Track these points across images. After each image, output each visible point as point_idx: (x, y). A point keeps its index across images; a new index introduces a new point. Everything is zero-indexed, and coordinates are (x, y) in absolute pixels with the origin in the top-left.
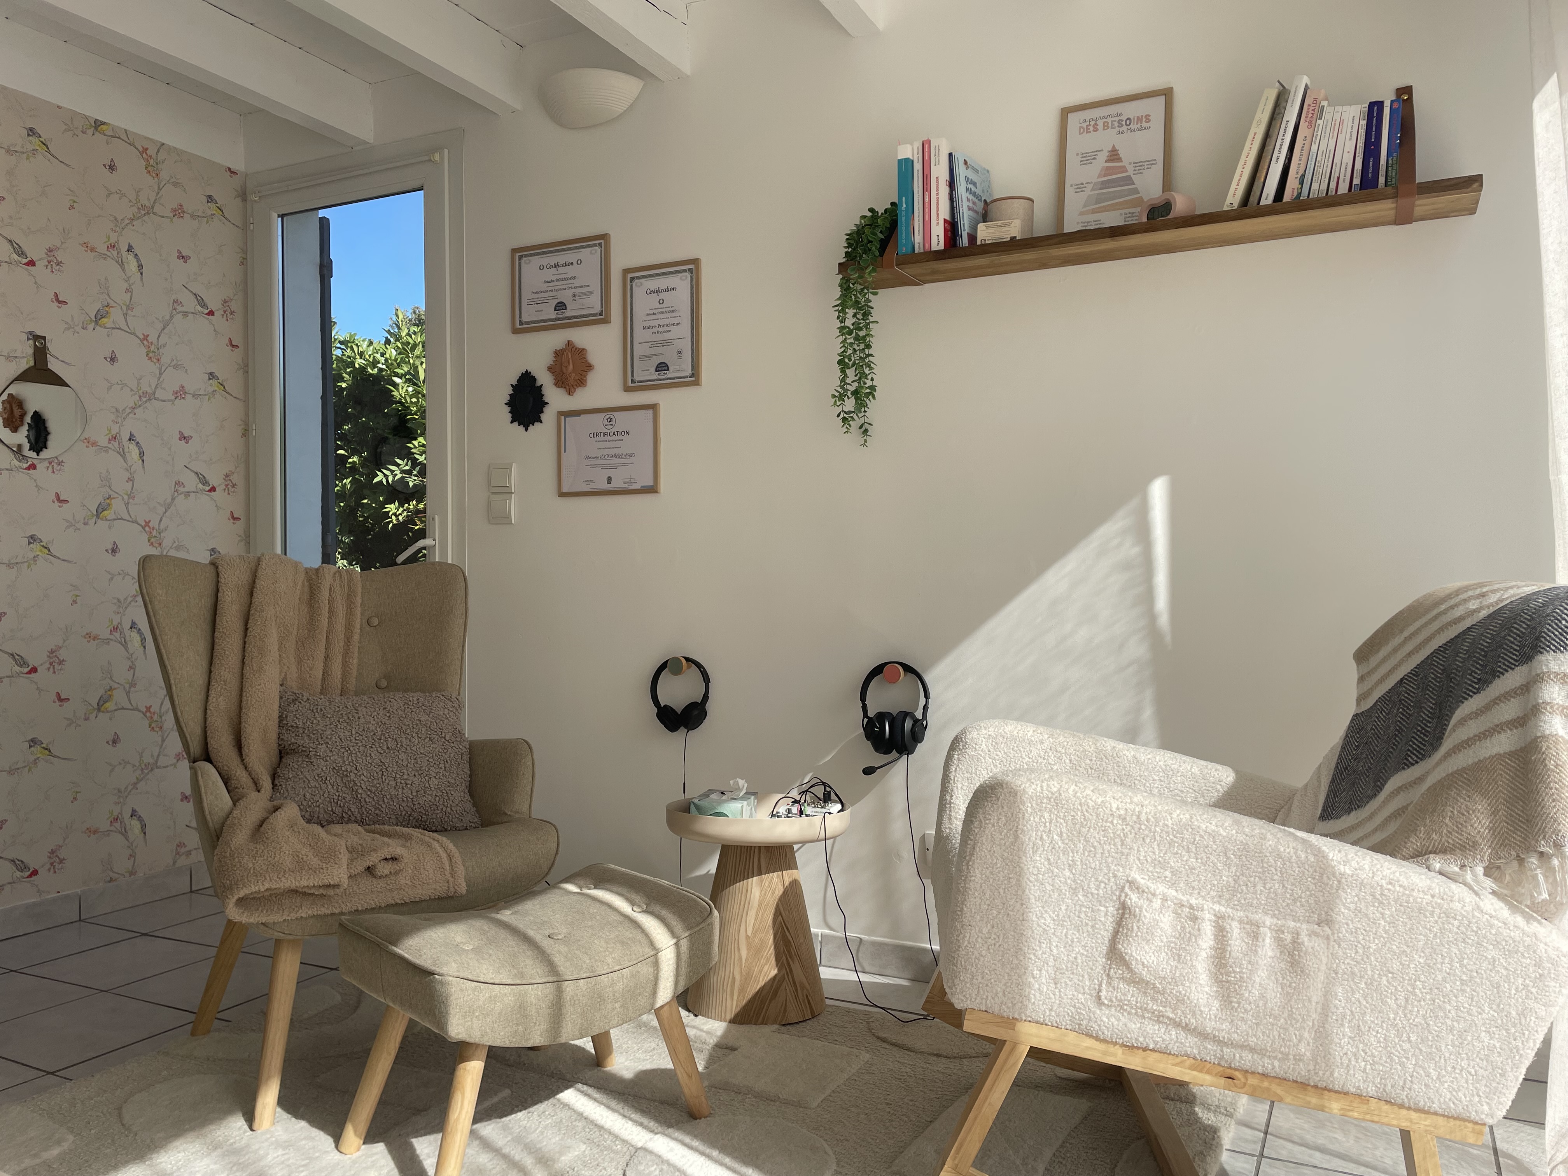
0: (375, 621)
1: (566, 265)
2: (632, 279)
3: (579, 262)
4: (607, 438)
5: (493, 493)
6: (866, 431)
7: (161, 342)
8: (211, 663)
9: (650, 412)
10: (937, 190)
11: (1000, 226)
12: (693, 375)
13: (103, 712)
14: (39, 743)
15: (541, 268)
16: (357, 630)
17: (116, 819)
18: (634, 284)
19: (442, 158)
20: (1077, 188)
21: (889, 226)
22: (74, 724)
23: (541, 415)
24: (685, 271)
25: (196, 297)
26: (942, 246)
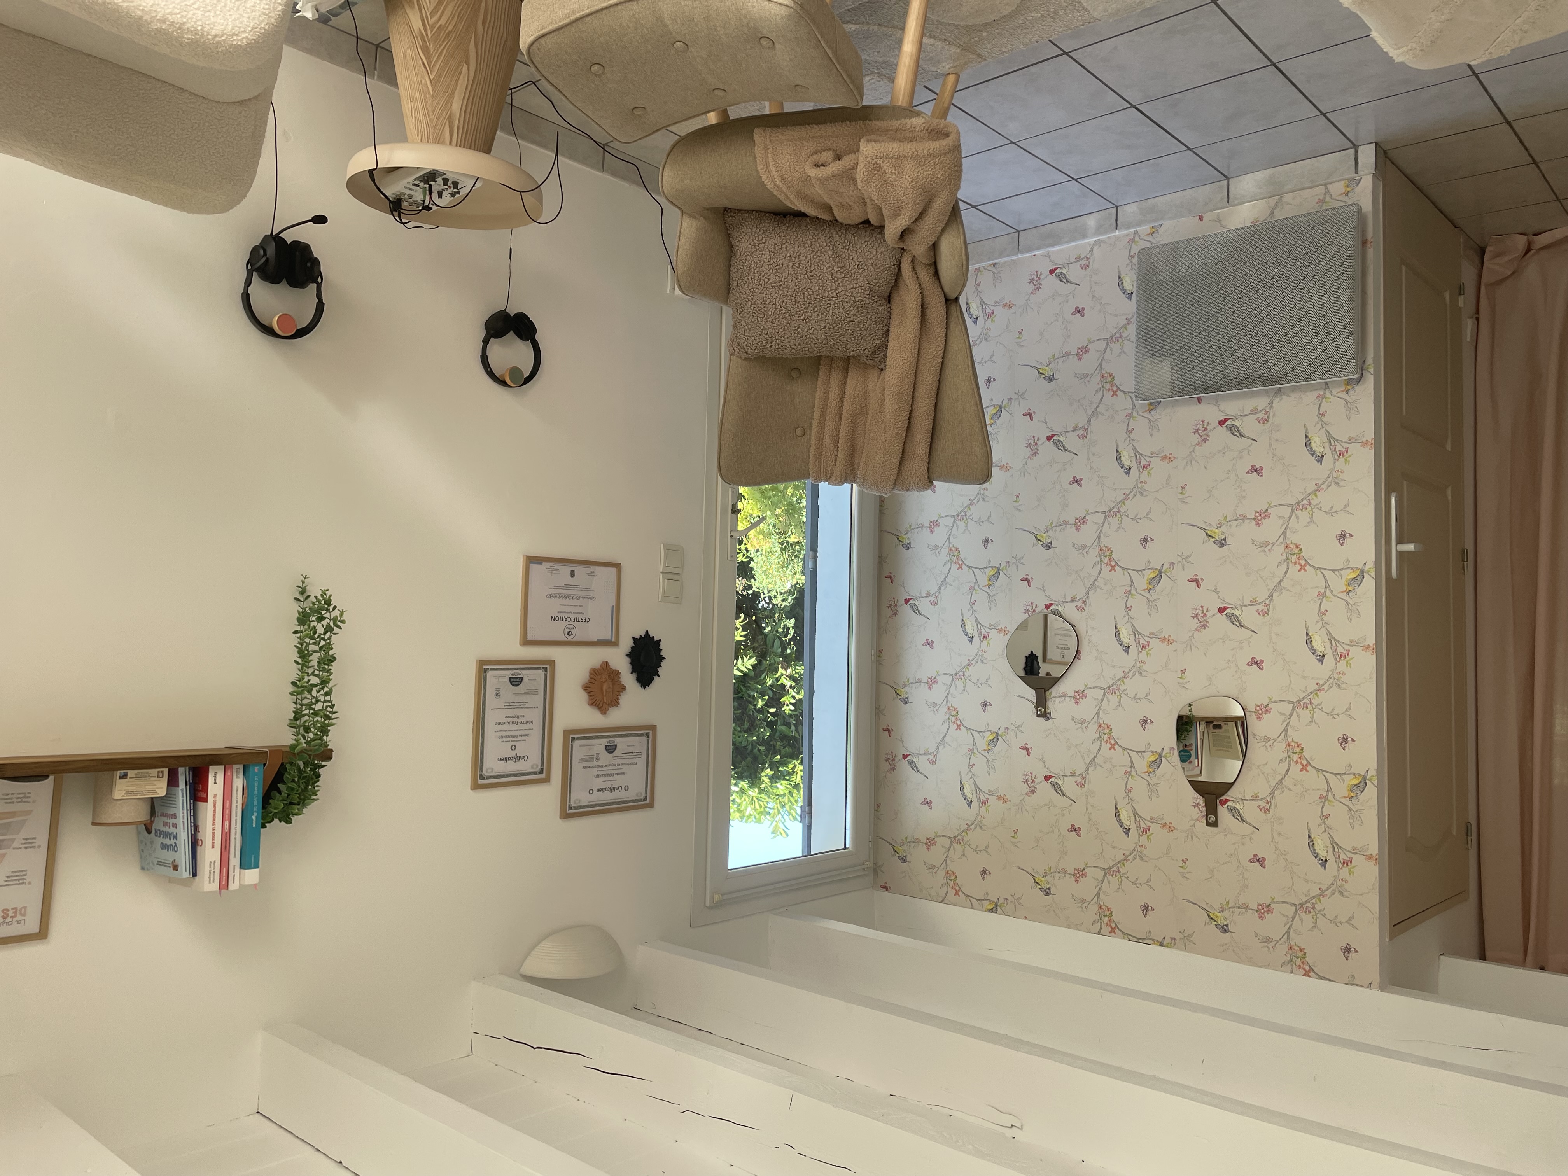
0: (799, 431)
1: (604, 790)
2: (541, 772)
3: (591, 792)
4: (574, 616)
5: (678, 574)
6: (302, 593)
7: (947, 725)
8: (938, 388)
9: (530, 636)
10: (214, 834)
11: (138, 792)
12: (486, 670)
13: (998, 405)
14: (1047, 378)
15: (627, 788)
16: (815, 423)
17: (989, 315)
18: (539, 767)
19: (712, 898)
20: (32, 843)
21: (271, 801)
22: (1019, 394)
23: (633, 645)
24: (489, 778)
25: (917, 769)
26: (212, 770)
